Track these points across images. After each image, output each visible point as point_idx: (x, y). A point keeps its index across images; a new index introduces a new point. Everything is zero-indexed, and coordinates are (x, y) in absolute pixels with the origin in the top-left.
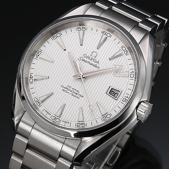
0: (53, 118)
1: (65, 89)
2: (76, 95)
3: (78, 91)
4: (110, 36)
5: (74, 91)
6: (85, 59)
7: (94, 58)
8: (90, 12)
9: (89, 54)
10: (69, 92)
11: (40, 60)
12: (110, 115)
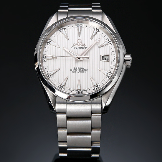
0: (76, 92)
1: (74, 71)
2: (83, 71)
3: (82, 68)
4: (82, 26)
5: (80, 69)
6: (75, 46)
7: (81, 44)
8: (61, 17)
9: (76, 43)
10: (77, 71)
11: (48, 61)
12: (111, 72)
